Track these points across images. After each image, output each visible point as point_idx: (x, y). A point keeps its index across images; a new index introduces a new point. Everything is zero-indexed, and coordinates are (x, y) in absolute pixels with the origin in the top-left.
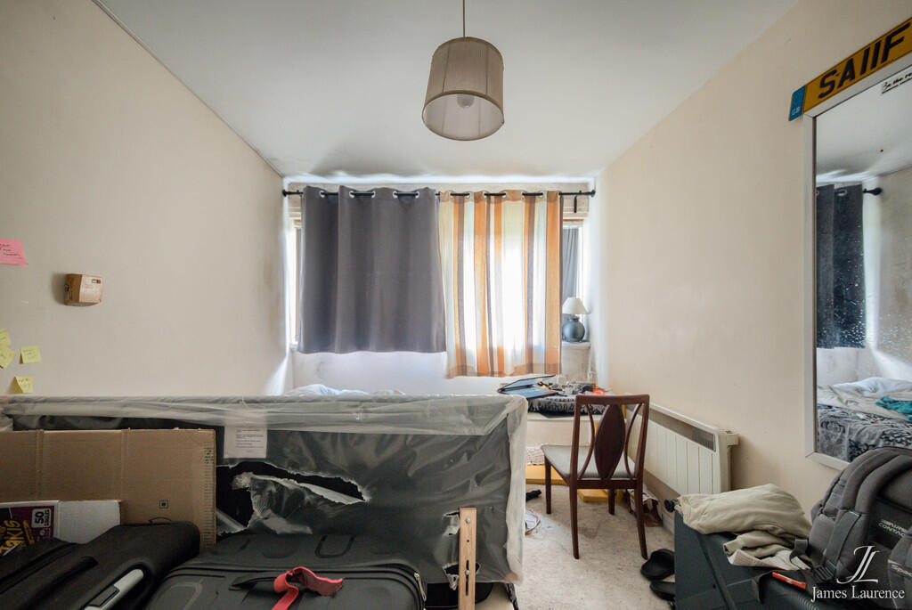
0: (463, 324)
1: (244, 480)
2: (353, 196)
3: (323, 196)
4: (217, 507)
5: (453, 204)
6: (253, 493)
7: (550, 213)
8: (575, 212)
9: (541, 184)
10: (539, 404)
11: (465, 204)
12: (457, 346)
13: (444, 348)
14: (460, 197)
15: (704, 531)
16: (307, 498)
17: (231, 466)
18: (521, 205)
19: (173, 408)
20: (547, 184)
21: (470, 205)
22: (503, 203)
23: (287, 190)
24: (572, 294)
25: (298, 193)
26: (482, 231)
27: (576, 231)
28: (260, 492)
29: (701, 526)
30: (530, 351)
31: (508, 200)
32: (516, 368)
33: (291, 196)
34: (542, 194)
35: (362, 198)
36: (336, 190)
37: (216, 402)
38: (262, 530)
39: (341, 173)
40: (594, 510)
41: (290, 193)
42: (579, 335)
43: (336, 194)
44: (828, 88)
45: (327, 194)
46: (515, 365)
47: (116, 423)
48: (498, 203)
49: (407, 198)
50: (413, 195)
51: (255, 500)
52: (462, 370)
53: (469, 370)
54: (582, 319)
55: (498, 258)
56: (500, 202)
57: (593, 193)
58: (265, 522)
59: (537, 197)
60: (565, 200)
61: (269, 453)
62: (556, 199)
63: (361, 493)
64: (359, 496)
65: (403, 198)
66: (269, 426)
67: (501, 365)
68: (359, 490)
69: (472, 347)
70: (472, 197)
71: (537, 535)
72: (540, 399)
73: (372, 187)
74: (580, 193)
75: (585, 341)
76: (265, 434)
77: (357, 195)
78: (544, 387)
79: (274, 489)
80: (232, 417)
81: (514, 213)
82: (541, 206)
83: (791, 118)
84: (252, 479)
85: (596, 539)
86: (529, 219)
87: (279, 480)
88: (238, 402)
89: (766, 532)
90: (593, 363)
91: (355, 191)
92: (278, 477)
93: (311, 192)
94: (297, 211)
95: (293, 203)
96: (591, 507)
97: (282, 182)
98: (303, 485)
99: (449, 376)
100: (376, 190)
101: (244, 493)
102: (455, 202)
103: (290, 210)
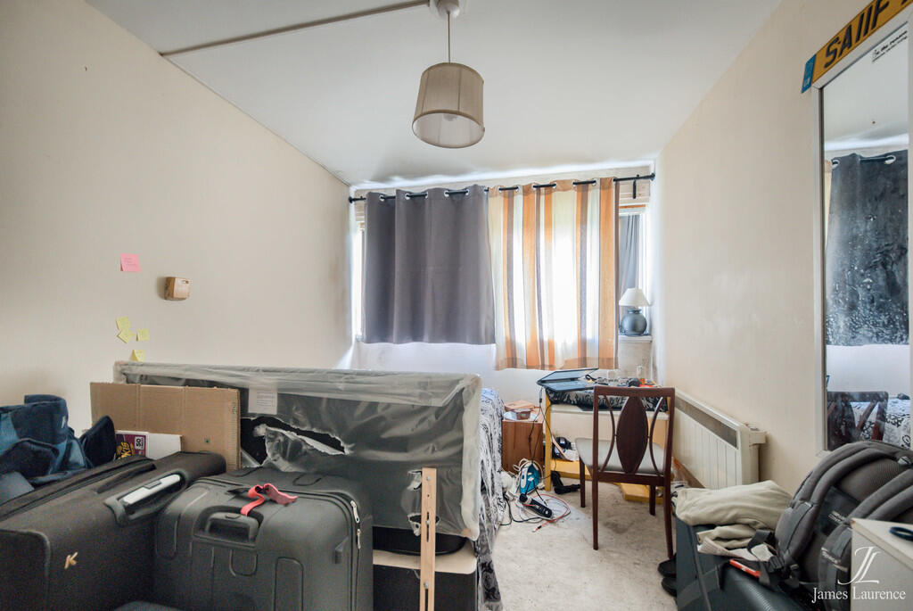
0: (513, 317)
1: (261, 430)
2: (408, 198)
3: (382, 200)
4: (242, 446)
5: (503, 198)
6: (266, 441)
7: (604, 200)
8: (634, 197)
9: (596, 171)
10: (577, 397)
11: (515, 197)
12: (506, 338)
13: (493, 341)
14: (509, 191)
15: (691, 523)
16: (304, 447)
17: (252, 419)
18: (573, 195)
19: (216, 373)
20: (602, 170)
21: (519, 199)
22: (553, 194)
23: (353, 197)
24: (633, 284)
25: (362, 199)
26: (532, 225)
27: (636, 217)
28: (272, 440)
29: (687, 517)
30: (583, 344)
31: (559, 190)
32: (566, 362)
33: (357, 202)
34: (595, 182)
35: (418, 199)
36: (394, 194)
37: (243, 370)
38: (273, 468)
39: (396, 178)
40: (633, 509)
41: (355, 200)
42: (639, 328)
43: (394, 197)
44: (831, 57)
45: (386, 198)
46: (566, 359)
47: (183, 382)
48: (548, 194)
49: (457, 197)
50: (464, 193)
51: (267, 445)
52: (513, 362)
53: (519, 363)
54: (644, 312)
55: (549, 249)
56: (551, 193)
57: (652, 176)
58: (274, 462)
59: (590, 185)
60: (621, 186)
61: (278, 411)
62: (609, 187)
63: (343, 448)
64: (342, 449)
65: (454, 197)
66: (279, 389)
67: (552, 357)
68: (342, 445)
69: (522, 340)
70: (520, 190)
71: (564, 525)
72: (579, 392)
73: (426, 189)
74: (638, 177)
75: (647, 335)
76: (276, 396)
77: (412, 196)
78: (591, 380)
79: (281, 439)
80: (253, 382)
81: (565, 204)
82: (594, 194)
83: (804, 90)
84: (266, 429)
85: (625, 534)
86: (582, 208)
87: (284, 432)
88: (258, 371)
89: (748, 525)
90: (654, 358)
91: (410, 193)
92: (284, 429)
93: (372, 196)
94: (361, 215)
95: (358, 208)
96: (631, 505)
97: (348, 191)
98: (300, 437)
99: (497, 368)
100: (428, 190)
101: (261, 439)
102: (504, 197)
103: (356, 215)
